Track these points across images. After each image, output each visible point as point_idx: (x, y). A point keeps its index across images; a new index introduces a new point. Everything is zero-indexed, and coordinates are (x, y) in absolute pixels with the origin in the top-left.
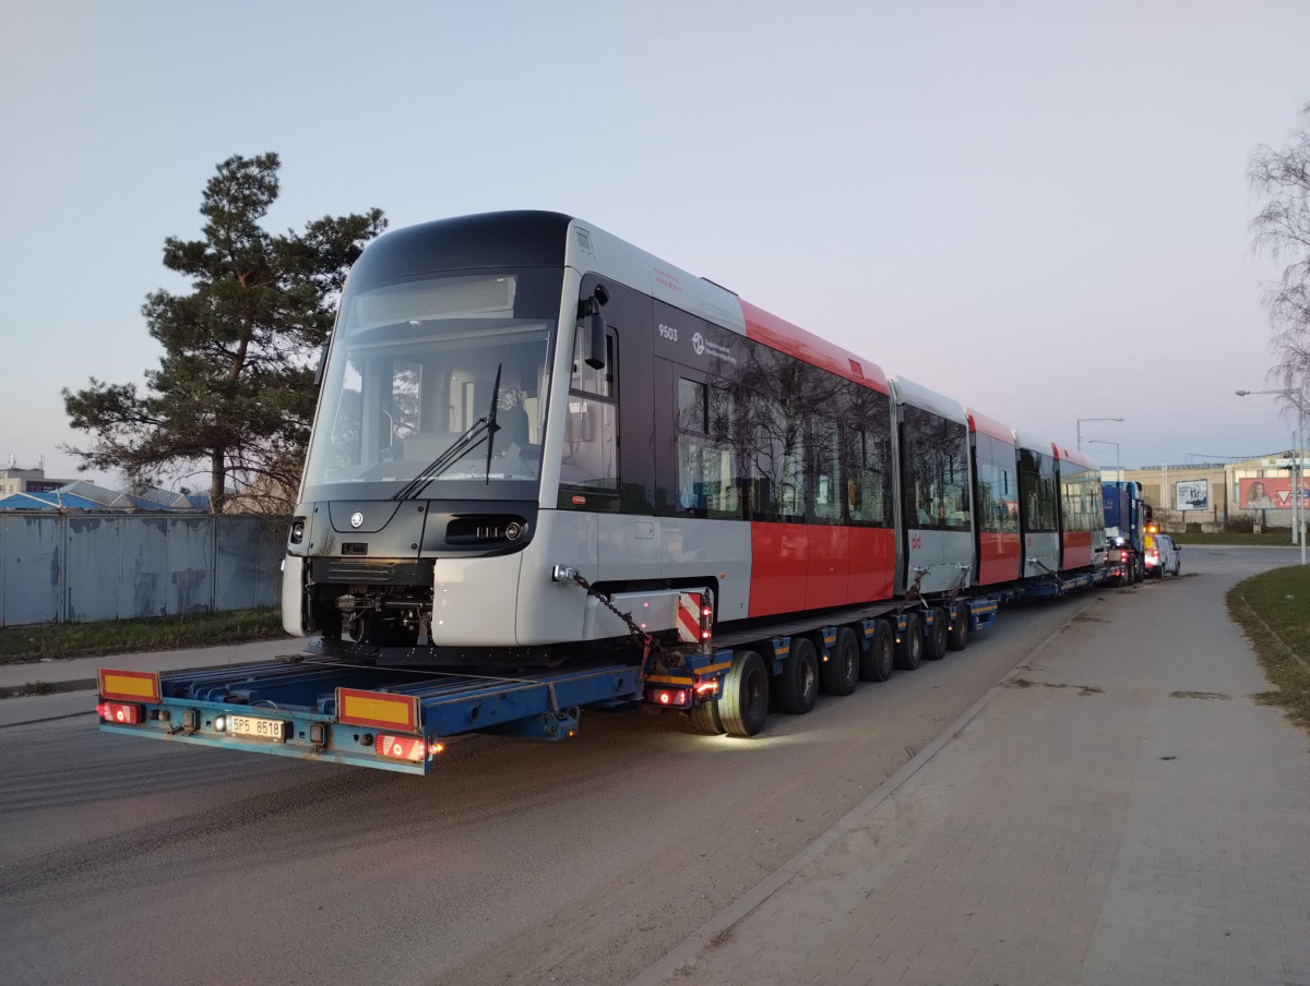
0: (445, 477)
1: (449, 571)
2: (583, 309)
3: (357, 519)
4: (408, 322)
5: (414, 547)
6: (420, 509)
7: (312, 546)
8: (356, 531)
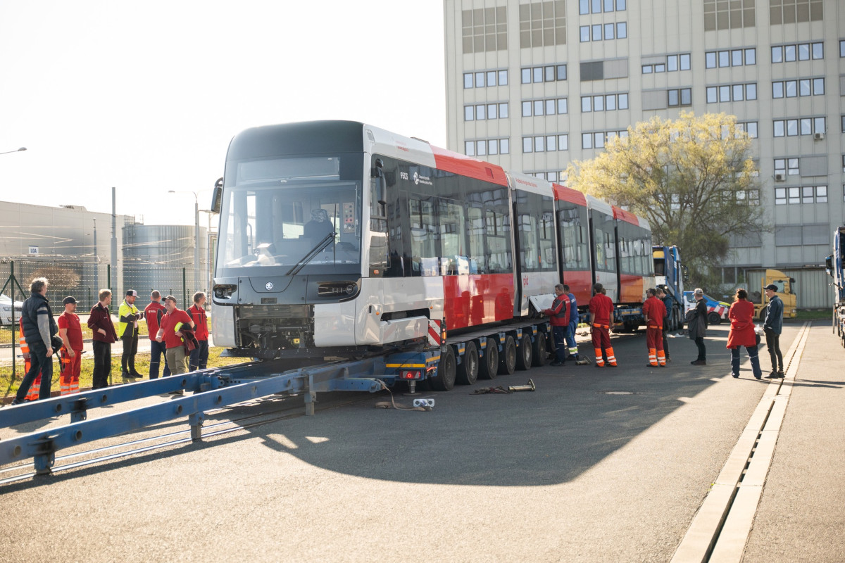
0: (312, 263)
1: (322, 311)
2: (374, 173)
3: (269, 286)
4: (280, 181)
5: (303, 299)
6: (304, 280)
7: (240, 300)
8: (269, 292)
